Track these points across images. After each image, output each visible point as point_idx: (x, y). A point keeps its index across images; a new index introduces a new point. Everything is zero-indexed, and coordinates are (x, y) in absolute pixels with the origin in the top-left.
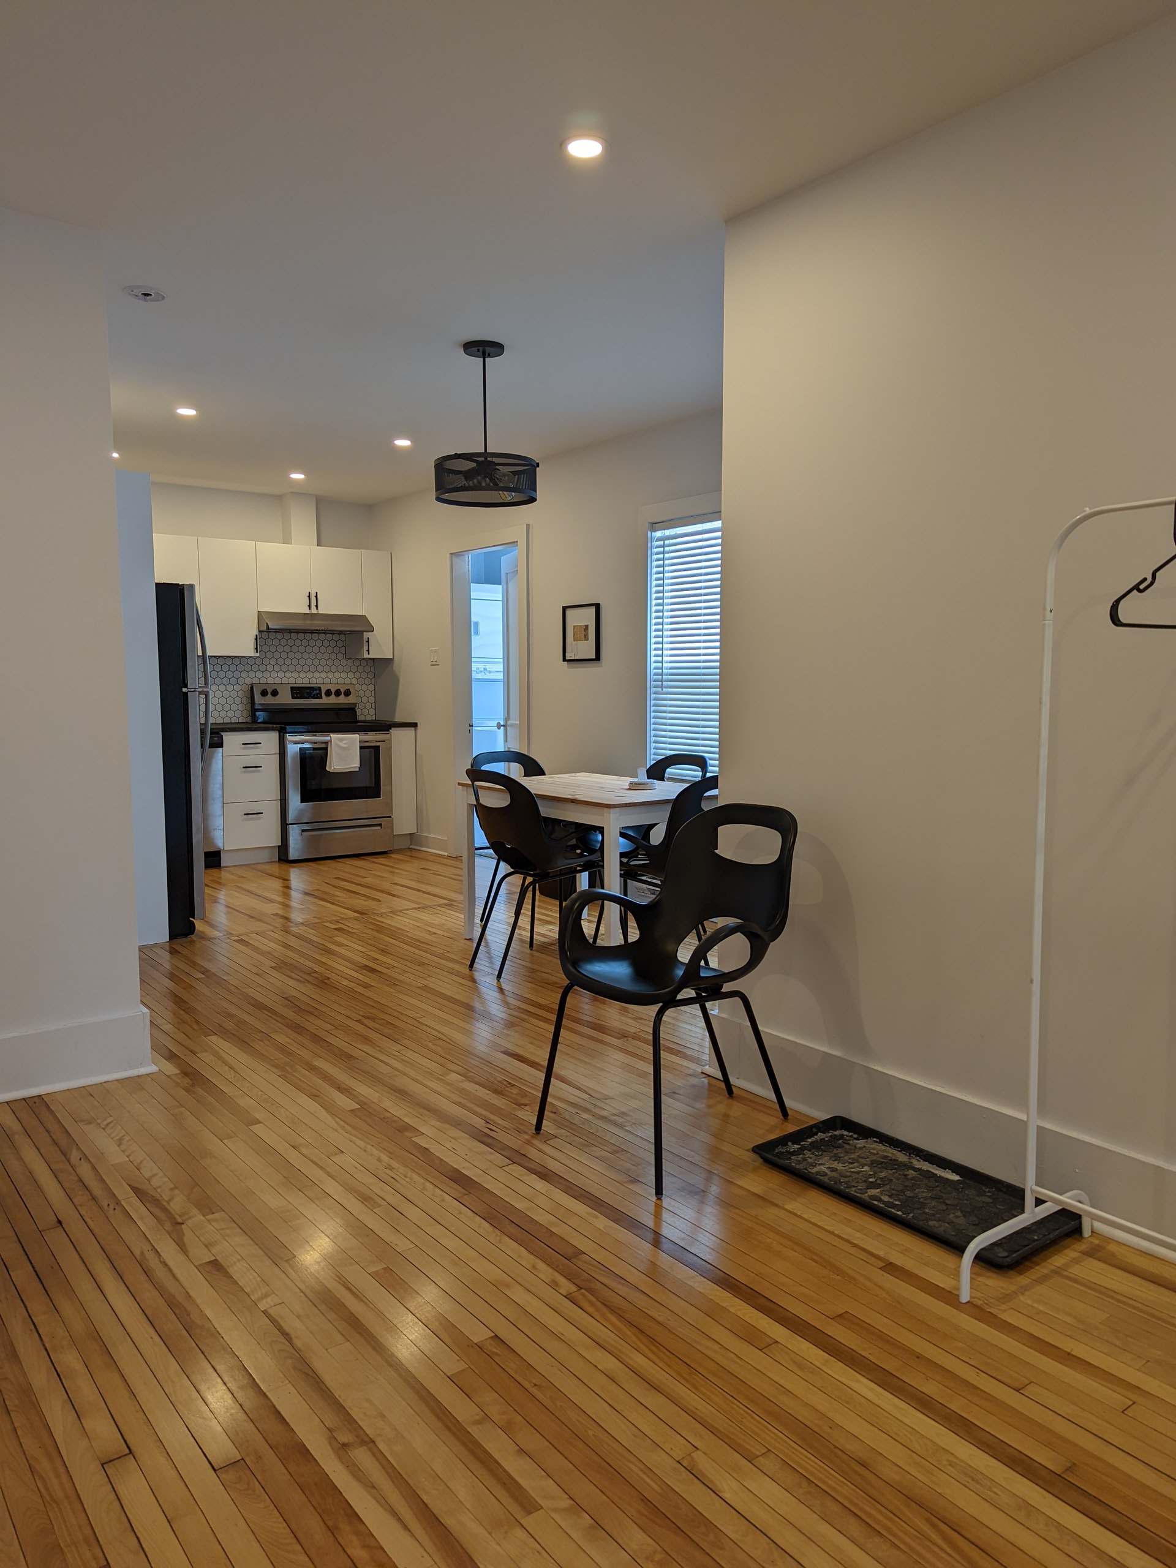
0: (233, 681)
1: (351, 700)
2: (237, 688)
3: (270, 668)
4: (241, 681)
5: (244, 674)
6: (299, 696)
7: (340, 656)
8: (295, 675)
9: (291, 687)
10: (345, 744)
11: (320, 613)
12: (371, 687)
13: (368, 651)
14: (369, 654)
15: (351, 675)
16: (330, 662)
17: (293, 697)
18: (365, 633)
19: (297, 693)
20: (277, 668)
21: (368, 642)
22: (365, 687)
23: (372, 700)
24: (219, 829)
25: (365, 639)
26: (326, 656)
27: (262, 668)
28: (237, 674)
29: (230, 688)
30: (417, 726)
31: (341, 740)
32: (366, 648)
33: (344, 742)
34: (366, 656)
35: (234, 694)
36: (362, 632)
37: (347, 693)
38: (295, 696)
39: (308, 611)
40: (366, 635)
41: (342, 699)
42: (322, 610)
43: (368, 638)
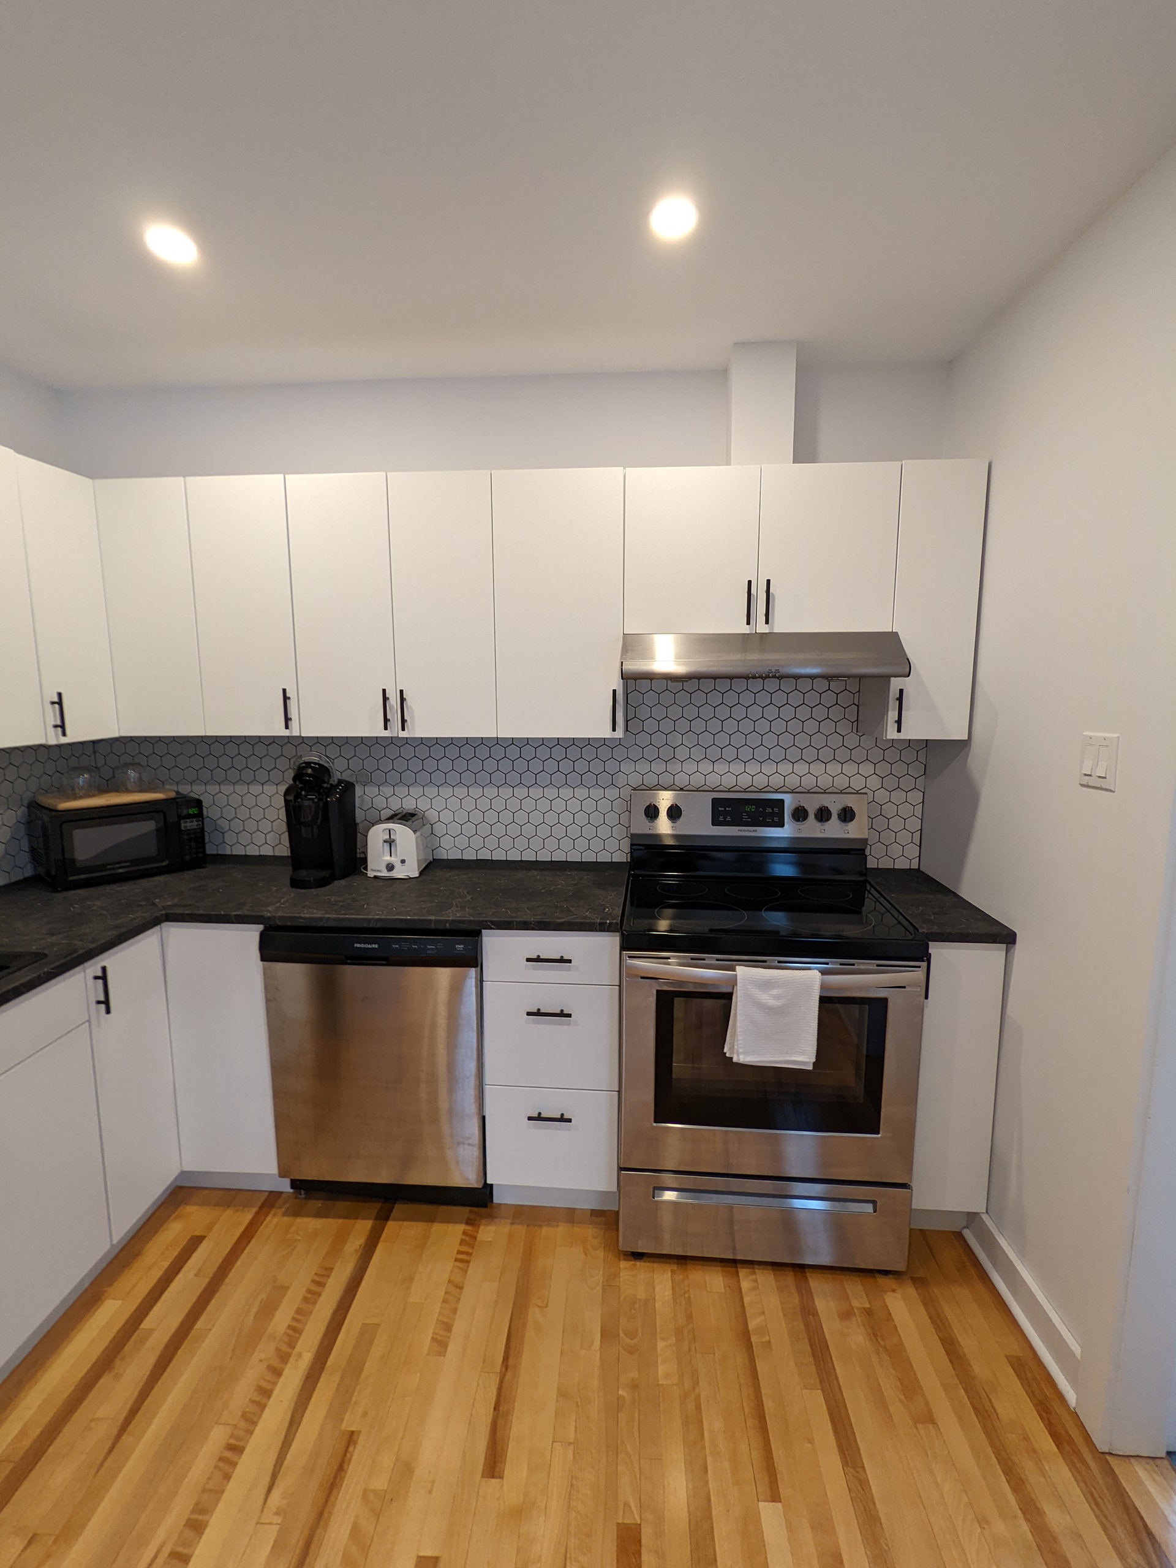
0: (604, 779)
1: (853, 831)
2: (612, 793)
3: (683, 753)
4: (621, 780)
5: (627, 767)
6: (728, 818)
7: (844, 727)
8: (737, 768)
9: (713, 800)
10: (776, 997)
11: (776, 631)
12: (916, 797)
13: (899, 722)
14: (899, 730)
15: (867, 769)
16: (819, 741)
17: (715, 822)
18: (893, 679)
19: (725, 814)
20: (697, 753)
21: (900, 699)
22: (898, 796)
23: (914, 824)
24: (469, 1144)
25: (894, 693)
26: (811, 727)
27: (665, 753)
28: (611, 766)
29: (596, 793)
30: (1014, 942)
31: (766, 985)
32: (893, 715)
33: (775, 992)
34: (892, 734)
35: (604, 806)
36: (887, 678)
37: (847, 815)
38: (721, 818)
39: (746, 629)
40: (896, 684)
41: (834, 830)
42: (782, 624)
43: (901, 691)
